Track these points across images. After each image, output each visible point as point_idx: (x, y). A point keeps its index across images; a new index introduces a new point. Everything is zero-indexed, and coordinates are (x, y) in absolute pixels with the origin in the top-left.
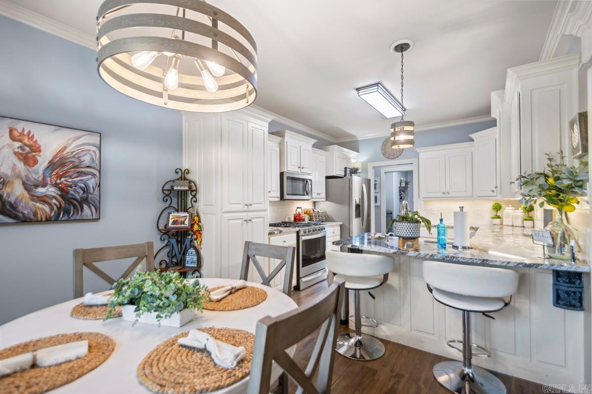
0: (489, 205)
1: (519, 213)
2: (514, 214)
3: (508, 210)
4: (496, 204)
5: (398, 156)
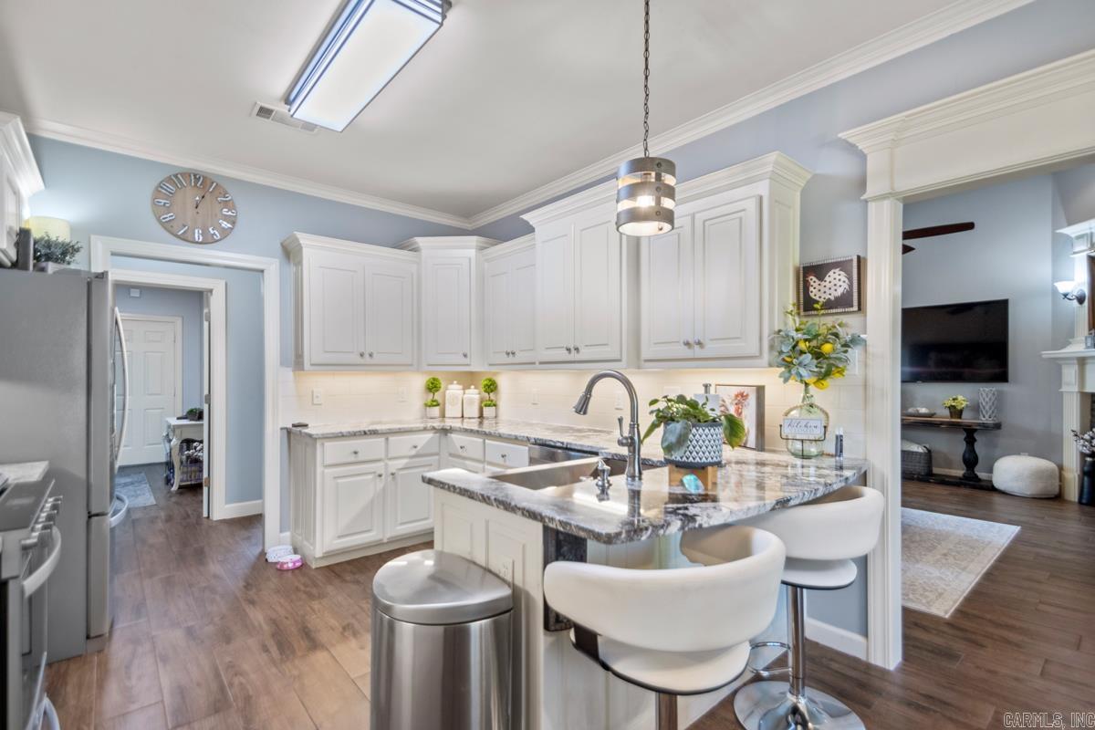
0: (418, 382)
1: (474, 394)
2: (465, 396)
3: (453, 391)
4: (434, 379)
5: (217, 241)
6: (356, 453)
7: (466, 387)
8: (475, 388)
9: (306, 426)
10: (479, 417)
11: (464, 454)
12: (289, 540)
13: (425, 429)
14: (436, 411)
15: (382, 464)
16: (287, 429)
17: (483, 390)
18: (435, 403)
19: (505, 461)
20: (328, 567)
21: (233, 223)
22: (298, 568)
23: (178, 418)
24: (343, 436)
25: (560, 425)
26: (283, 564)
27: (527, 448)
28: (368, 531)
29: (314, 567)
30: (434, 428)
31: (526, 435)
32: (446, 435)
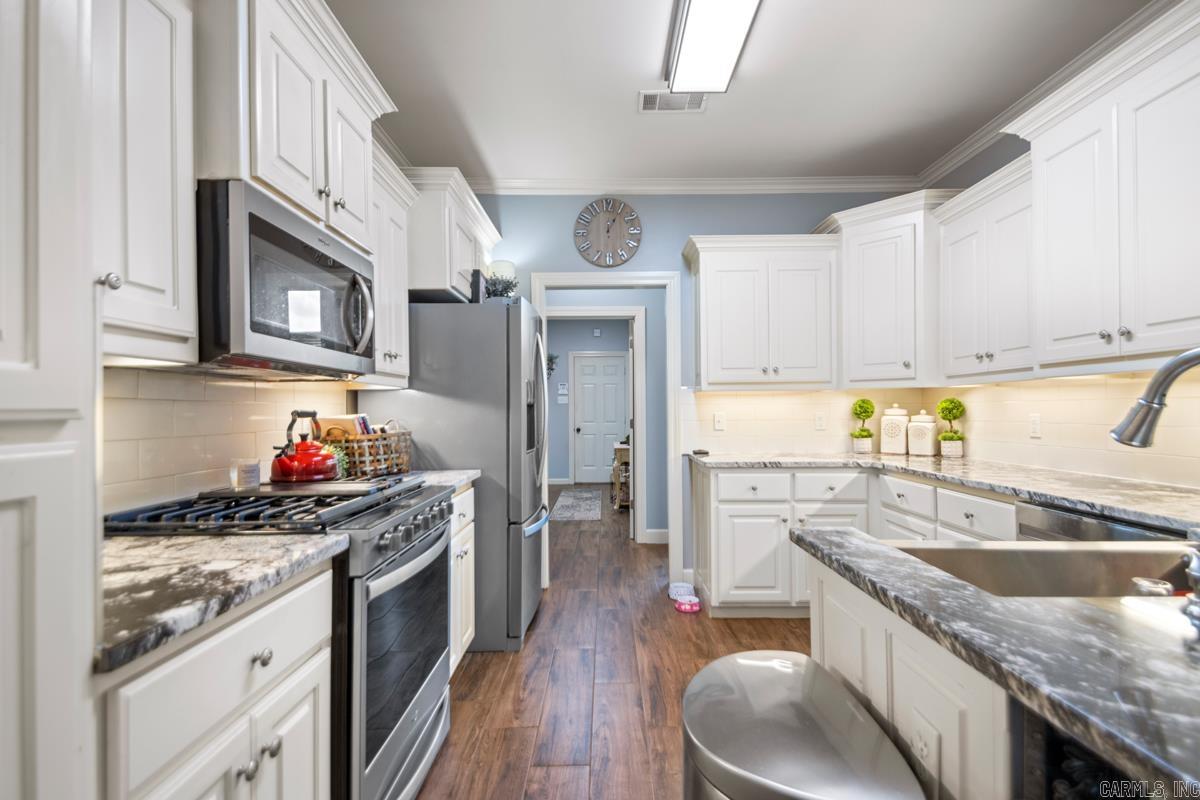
1: (924, 422)
2: (910, 425)
3: (893, 417)
4: (863, 401)
5: (625, 261)
6: (754, 489)
7: (912, 412)
8: (928, 413)
9: (706, 453)
10: (934, 456)
11: (905, 506)
12: (692, 578)
13: (845, 466)
14: (867, 444)
15: (786, 506)
16: (688, 455)
17: (940, 416)
18: (865, 434)
19: (972, 524)
20: (726, 619)
21: (639, 241)
22: (695, 613)
23: (621, 443)
24: (739, 467)
25: (1091, 474)
26: (681, 604)
27: (1013, 508)
28: (772, 588)
29: (710, 616)
30: (859, 466)
31: (1010, 485)
32: (878, 476)
